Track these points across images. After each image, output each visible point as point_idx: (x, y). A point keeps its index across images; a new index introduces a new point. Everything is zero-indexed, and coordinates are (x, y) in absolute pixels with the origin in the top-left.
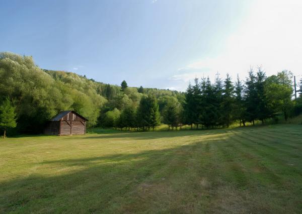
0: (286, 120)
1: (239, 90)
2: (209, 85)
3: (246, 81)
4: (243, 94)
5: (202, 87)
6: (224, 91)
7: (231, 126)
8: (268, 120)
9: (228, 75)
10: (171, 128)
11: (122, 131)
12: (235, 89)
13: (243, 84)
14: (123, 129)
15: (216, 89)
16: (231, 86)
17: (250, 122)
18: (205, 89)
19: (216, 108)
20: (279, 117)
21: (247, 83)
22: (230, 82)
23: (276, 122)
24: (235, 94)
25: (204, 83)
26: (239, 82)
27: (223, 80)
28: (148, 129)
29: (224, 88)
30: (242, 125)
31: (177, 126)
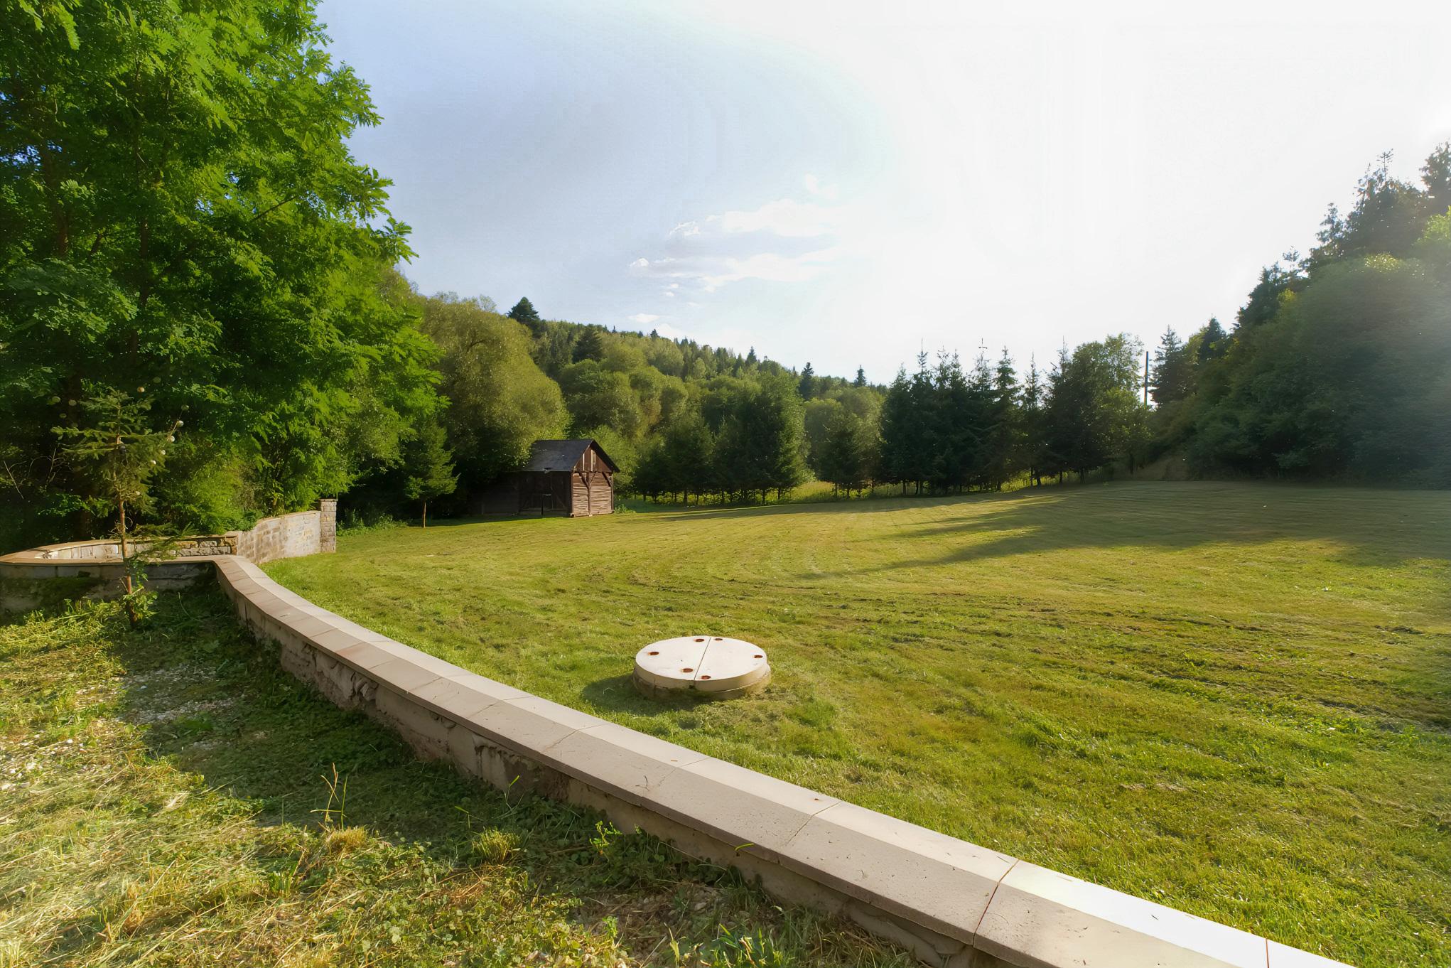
0: (1132, 472)
1: (1032, 392)
2: (955, 376)
3: (1050, 371)
4: (1040, 404)
5: (938, 380)
6: (995, 394)
7: (1004, 486)
8: (1092, 472)
9: (1006, 352)
10: (840, 493)
11: (658, 507)
12: (1023, 392)
13: (1044, 381)
14: (660, 498)
15: (976, 387)
16: (1011, 381)
17: (1052, 476)
18: (947, 384)
19: (978, 439)
20: (1115, 465)
21: (1054, 378)
22: (1011, 371)
23: (1111, 476)
24: (1021, 403)
25: (943, 369)
26: (1034, 375)
27: (993, 364)
28: (759, 496)
29: (994, 387)
30: (1035, 482)
31: (859, 487)
